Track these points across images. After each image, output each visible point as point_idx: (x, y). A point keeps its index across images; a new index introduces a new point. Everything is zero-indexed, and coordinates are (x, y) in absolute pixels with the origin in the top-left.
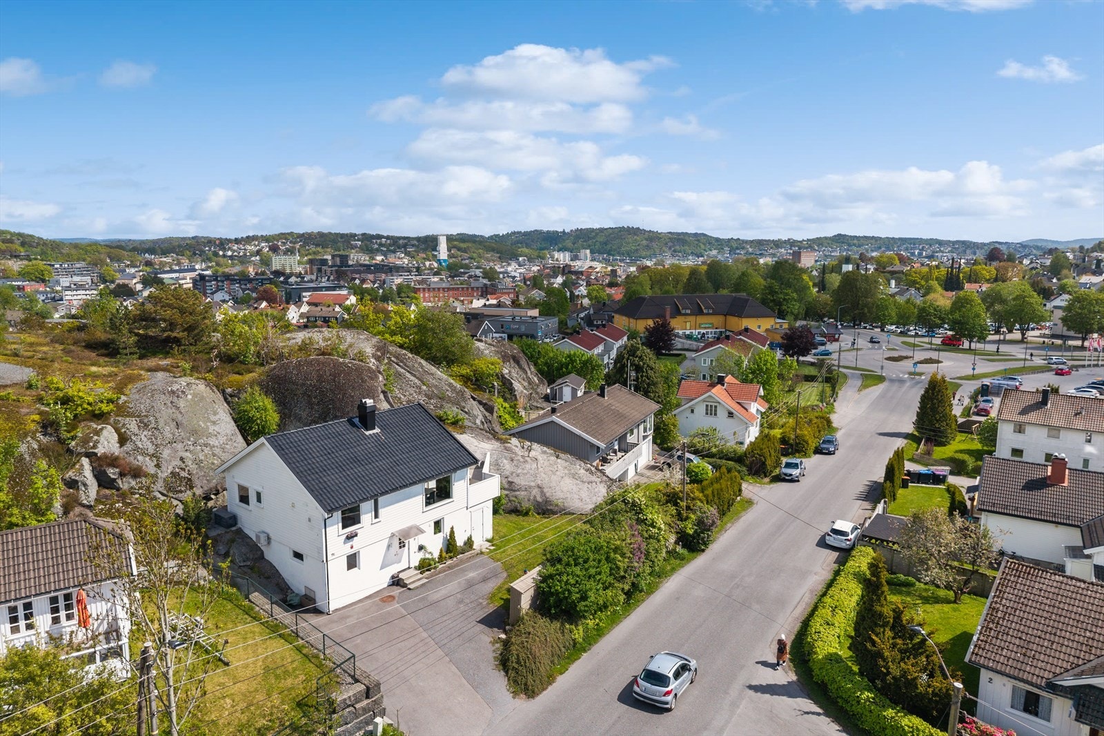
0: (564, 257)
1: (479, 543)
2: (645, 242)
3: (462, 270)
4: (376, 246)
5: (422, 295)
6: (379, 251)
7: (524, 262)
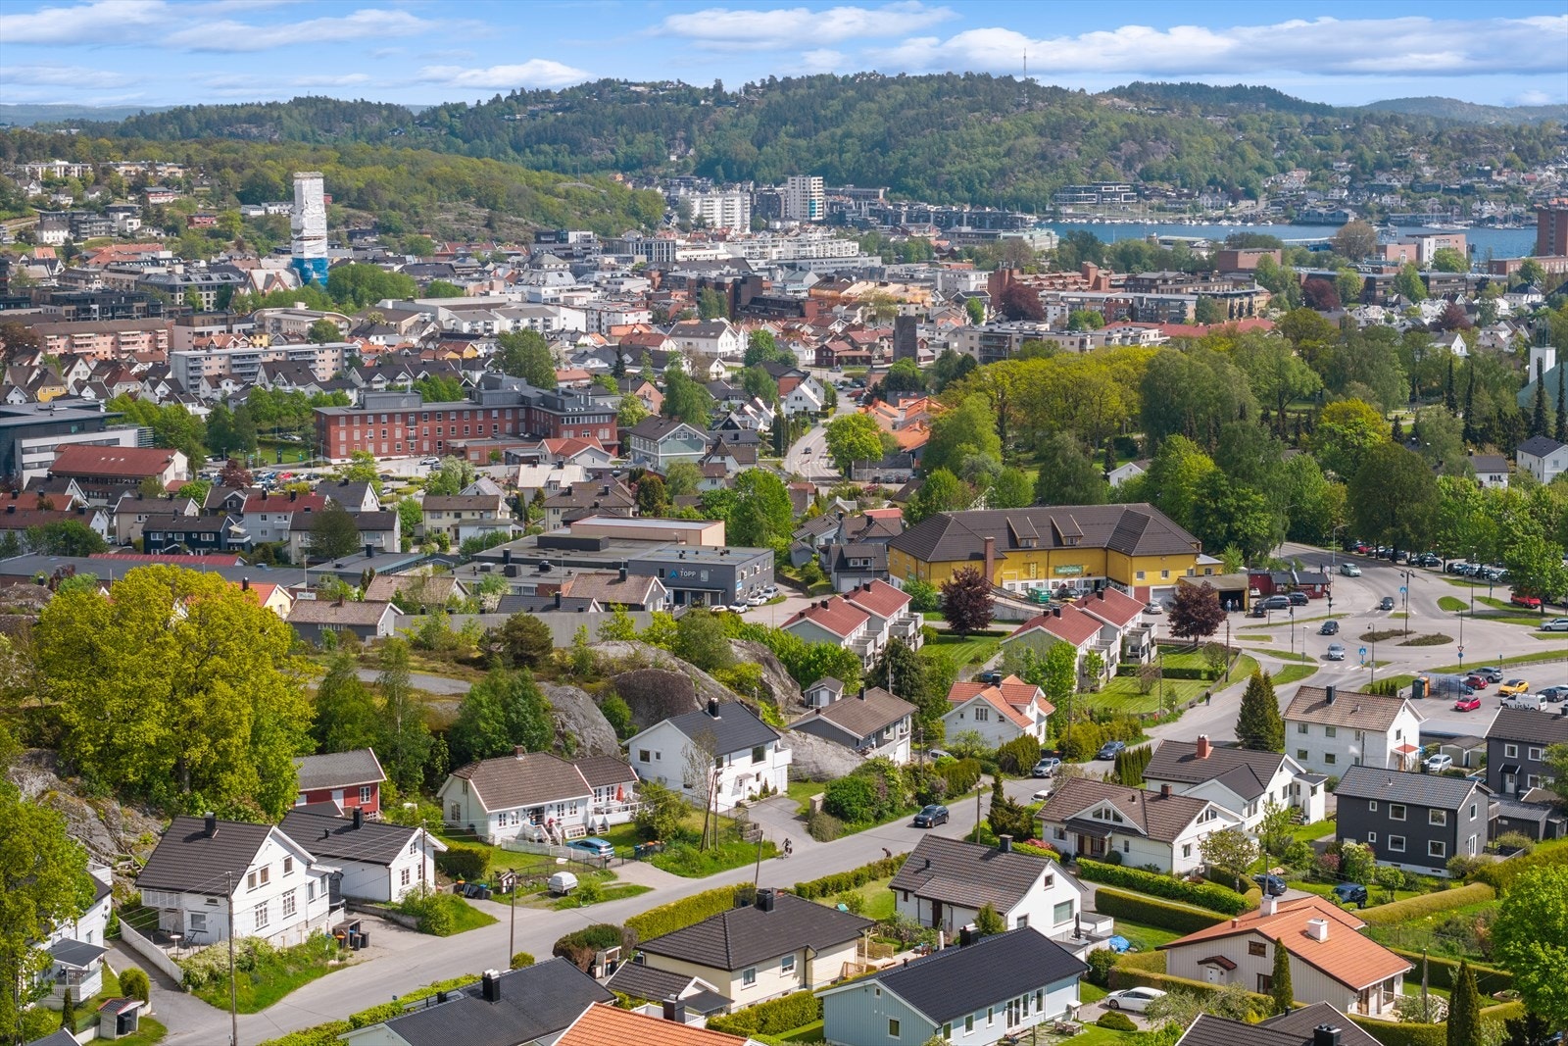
0: (726, 210)
1: (781, 792)
2: (1032, 142)
3: (388, 303)
4: (35, 190)
5: (343, 436)
6: (49, 212)
7: (587, 251)
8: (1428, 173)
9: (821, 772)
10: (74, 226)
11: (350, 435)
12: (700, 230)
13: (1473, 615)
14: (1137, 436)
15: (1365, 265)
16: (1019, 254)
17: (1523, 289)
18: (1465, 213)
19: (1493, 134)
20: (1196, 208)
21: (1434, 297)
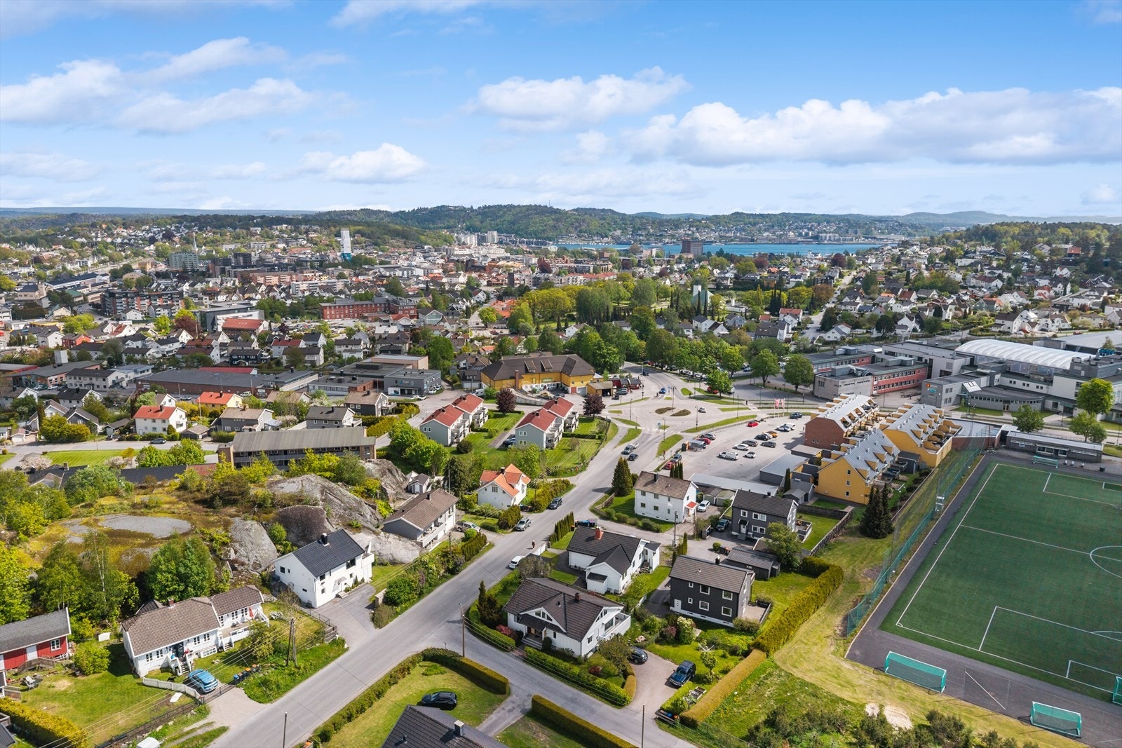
0: (471, 240)
1: (367, 579)
2: (551, 222)
3: (367, 267)
4: (277, 233)
5: (328, 313)
6: (280, 238)
7: (430, 251)
8: (651, 231)
9: (394, 560)
10: (287, 243)
11: (330, 312)
12: (463, 245)
13: (694, 398)
14: (575, 313)
15: (638, 256)
16: (547, 253)
17: (680, 263)
18: (661, 241)
19: (668, 221)
20: (593, 240)
21: (657, 265)
